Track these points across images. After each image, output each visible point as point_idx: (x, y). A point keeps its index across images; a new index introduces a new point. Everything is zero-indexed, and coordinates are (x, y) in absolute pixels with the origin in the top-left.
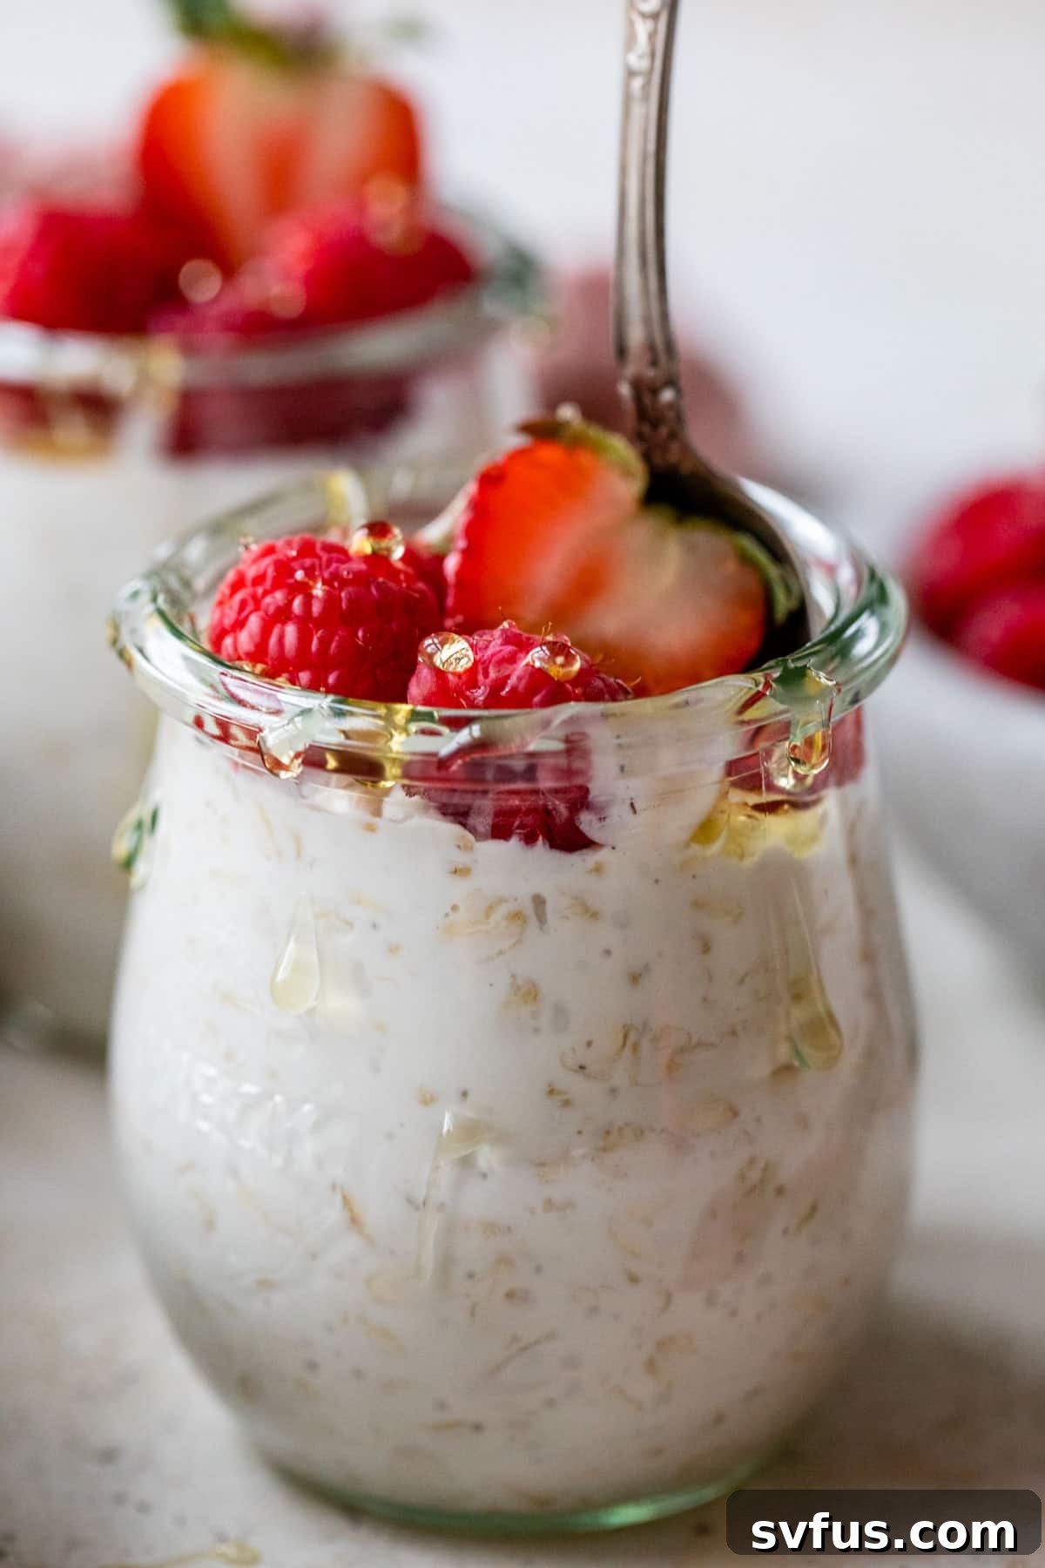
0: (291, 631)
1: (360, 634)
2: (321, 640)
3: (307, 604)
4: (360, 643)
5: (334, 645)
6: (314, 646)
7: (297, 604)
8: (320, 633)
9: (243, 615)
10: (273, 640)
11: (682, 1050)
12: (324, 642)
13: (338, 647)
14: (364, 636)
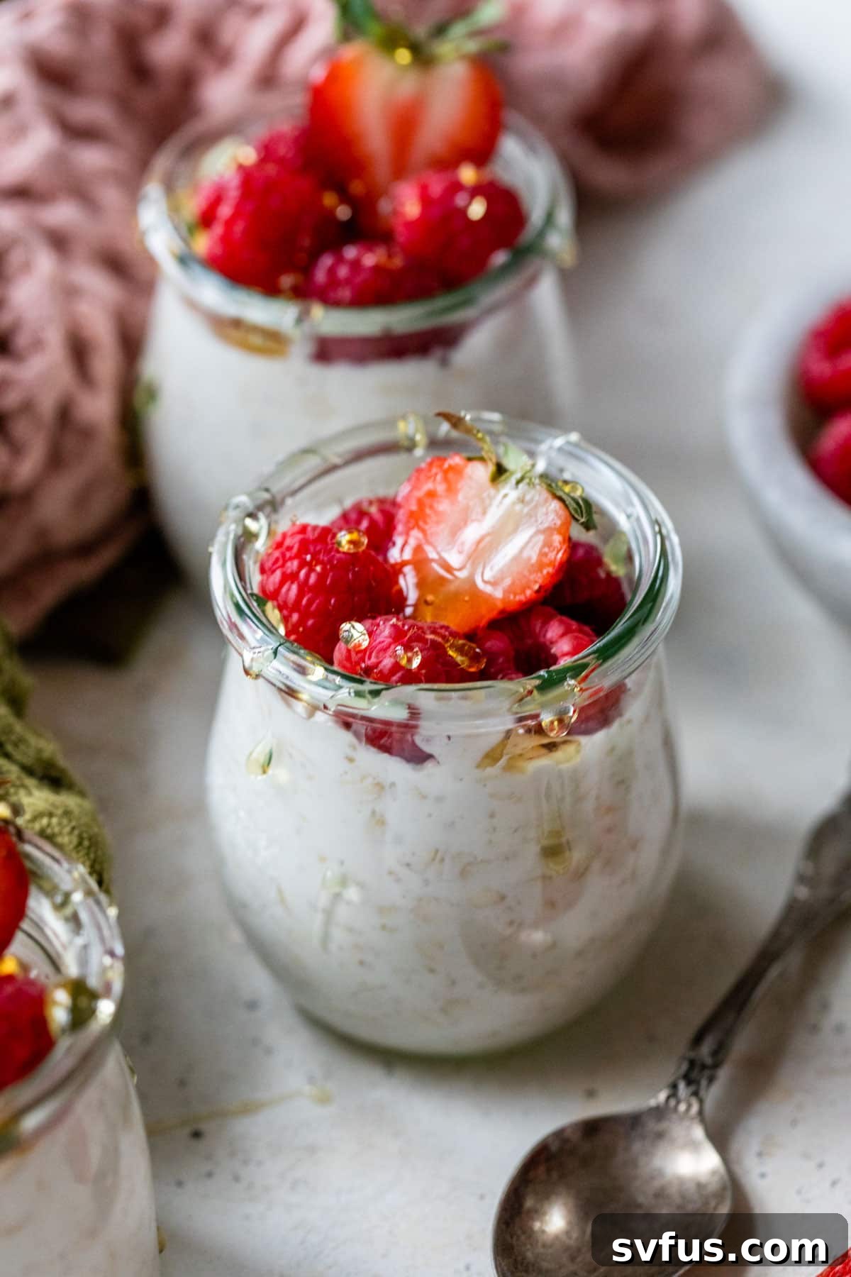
0: (294, 588)
1: (333, 601)
2: (308, 600)
3: (308, 576)
4: (330, 608)
5: (314, 606)
6: (304, 601)
7: (303, 573)
8: (310, 595)
9: (274, 567)
10: (284, 590)
11: (470, 864)
12: (310, 603)
13: (317, 607)
14: (334, 603)
